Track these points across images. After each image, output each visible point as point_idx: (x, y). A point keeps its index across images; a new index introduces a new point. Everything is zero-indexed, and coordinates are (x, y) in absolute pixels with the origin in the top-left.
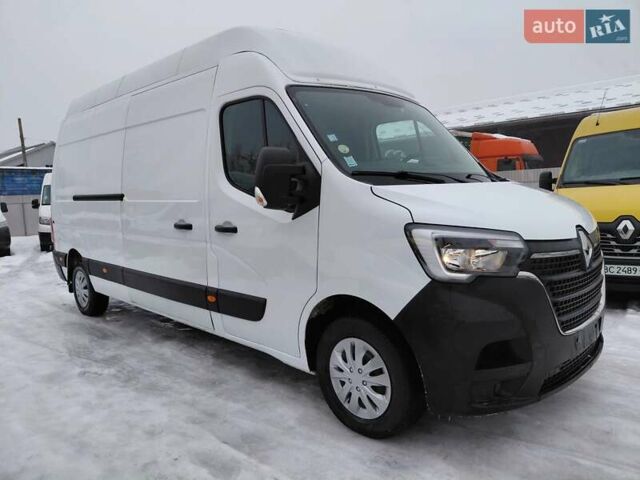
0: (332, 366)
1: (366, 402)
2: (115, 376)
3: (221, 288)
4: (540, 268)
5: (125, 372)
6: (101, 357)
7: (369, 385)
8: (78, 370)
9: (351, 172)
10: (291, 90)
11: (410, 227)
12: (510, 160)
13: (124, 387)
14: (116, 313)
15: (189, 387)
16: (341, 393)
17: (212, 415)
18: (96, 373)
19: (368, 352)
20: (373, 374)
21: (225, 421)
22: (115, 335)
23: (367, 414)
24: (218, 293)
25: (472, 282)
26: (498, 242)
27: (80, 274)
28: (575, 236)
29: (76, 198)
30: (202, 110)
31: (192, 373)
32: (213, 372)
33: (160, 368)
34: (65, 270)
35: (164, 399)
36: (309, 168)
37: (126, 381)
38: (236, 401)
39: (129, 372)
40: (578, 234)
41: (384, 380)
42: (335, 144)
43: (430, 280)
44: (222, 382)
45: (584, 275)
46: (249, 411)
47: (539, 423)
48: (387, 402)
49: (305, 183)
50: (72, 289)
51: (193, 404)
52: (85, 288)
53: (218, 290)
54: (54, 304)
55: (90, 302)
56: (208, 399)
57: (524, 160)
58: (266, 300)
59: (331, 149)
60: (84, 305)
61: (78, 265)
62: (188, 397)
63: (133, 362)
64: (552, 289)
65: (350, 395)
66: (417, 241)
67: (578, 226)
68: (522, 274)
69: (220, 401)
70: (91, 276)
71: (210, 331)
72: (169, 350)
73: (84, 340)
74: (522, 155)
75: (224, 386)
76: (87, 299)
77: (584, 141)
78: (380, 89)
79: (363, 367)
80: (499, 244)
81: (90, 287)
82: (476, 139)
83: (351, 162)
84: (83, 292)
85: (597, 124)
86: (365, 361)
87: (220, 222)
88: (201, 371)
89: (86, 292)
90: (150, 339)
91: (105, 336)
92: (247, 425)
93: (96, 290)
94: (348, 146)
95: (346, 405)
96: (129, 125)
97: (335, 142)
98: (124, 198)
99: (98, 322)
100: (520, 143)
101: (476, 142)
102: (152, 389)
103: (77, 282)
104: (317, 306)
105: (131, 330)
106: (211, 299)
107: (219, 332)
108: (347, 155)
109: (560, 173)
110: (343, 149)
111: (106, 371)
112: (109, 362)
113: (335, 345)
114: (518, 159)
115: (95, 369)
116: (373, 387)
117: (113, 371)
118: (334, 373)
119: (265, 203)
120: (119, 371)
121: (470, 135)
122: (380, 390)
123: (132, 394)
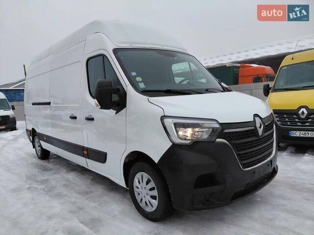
0: (134, 186)
1: (148, 203)
2: (44, 189)
3: (89, 147)
4: (229, 137)
5: (49, 187)
6: (40, 180)
7: (149, 195)
8: (28, 186)
9: (141, 91)
10: (115, 51)
11: (163, 118)
12: (260, 77)
13: (45, 194)
14: (54, 158)
15: (75, 195)
16: (138, 198)
17: (81, 209)
18: (35, 188)
19: (149, 179)
20: (151, 190)
21: (86, 212)
22: (51, 169)
23: (149, 209)
24: (88, 149)
25: (191, 145)
26: (206, 124)
27: (37, 140)
28: (252, 120)
29: (33, 104)
30: (80, 61)
31: (79, 188)
32: (89, 187)
33: (65, 186)
34: (31, 138)
35: (62, 201)
36: (121, 89)
37: (47, 192)
38: (95, 202)
39: (51, 187)
40: (254, 119)
41: (155, 193)
42: (135, 77)
43: (172, 144)
44: (91, 192)
45: (258, 140)
46: (99, 207)
47: (238, 214)
48: (157, 204)
49: (120, 96)
50: (34, 147)
51: (73, 203)
52: (39, 146)
53: (88, 148)
54: (28, 154)
55: (41, 153)
56: (82, 201)
57: (267, 77)
58: (106, 154)
59: (132, 79)
60: (39, 154)
61: (36, 135)
62: (73, 200)
63: (53, 183)
64: (236, 147)
65: (142, 199)
66: (166, 124)
67: (254, 115)
68: (218, 140)
69: (87, 202)
70: (40, 141)
71: (87, 167)
72: (72, 176)
73: (35, 171)
74: (266, 74)
75: (91, 194)
76: (40, 152)
77: (285, 68)
78: (165, 48)
79: (146, 186)
80: (206, 125)
81: (40, 146)
82: (242, 67)
83: (142, 86)
84: (38, 148)
85: (293, 59)
86: (147, 183)
87: (87, 116)
88: (83, 187)
89: (39, 148)
90: (64, 171)
91: (46, 169)
92: (95, 214)
93: (43, 147)
94: (141, 77)
95: (141, 205)
96: (52, 69)
97: (135, 76)
98: (51, 104)
99: (44, 162)
100: (264, 68)
101: (242, 69)
102: (59, 196)
103: (36, 144)
104: (127, 156)
105: (58, 166)
106: (85, 152)
107: (90, 168)
108: (141, 82)
109: (273, 84)
110: (139, 79)
111: (40, 187)
112: (42, 182)
113: (135, 175)
114: (264, 77)
115: (35, 185)
116: (151, 196)
117: (43, 187)
118: (135, 189)
119: (100, 107)
120: (46, 187)
121: (239, 65)
122: (154, 197)
123: (48, 198)
